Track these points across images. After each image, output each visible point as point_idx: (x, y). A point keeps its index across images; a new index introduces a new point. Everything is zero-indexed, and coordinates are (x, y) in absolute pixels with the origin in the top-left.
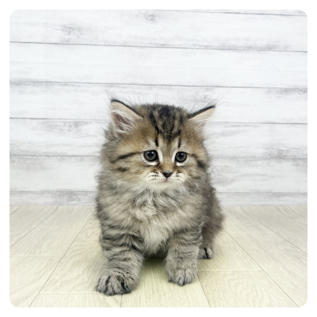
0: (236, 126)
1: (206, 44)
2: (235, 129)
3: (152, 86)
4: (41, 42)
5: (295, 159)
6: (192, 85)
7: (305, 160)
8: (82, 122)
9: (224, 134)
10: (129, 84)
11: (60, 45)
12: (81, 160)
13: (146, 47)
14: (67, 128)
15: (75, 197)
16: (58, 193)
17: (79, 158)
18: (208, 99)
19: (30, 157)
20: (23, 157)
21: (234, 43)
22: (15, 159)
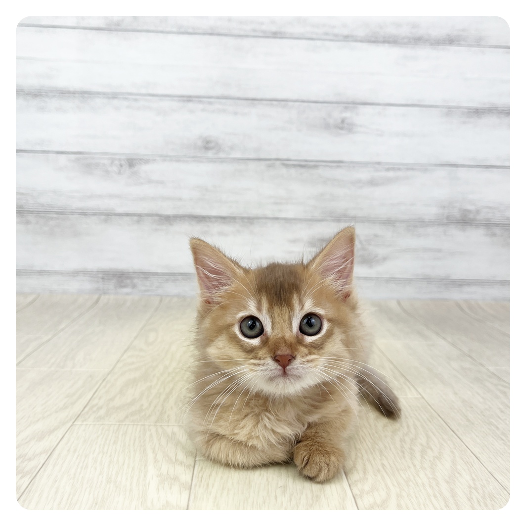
0: (393, 169)
1: (346, 32)
2: (391, 174)
3: (256, 102)
4: (74, 25)
5: (488, 224)
6: (321, 99)
7: (505, 226)
8: (140, 160)
9: (372, 183)
10: (218, 98)
11: (106, 32)
12: (138, 222)
13: (247, 36)
14: (115, 169)
15: (128, 281)
16: (101, 275)
17: (135, 218)
18: (348, 124)
19: (55, 216)
20: (43, 215)
21: (392, 31)
22: (31, 218)
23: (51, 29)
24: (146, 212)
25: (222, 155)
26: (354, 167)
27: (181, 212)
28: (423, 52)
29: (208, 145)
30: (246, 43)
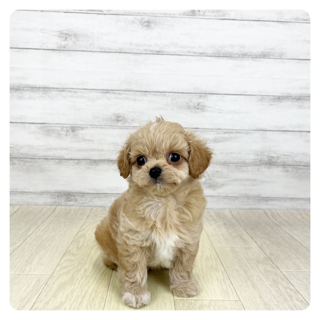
0: (228, 132)
1: (201, 51)
2: (227, 135)
3: (147, 93)
4: (39, 48)
5: (284, 165)
6: (186, 92)
8: (79, 127)
9: (216, 141)
10: (124, 91)
11: (57, 51)
12: (78, 163)
13: (141, 53)
14: (64, 133)
15: (73, 198)
16: (56, 194)
17: (76, 161)
18: (202, 106)
19: (29, 160)
20: (23, 159)
21: (229, 50)
22: (16, 161)
23: (25, 50)
24: (82, 158)
25: (127, 125)
26: (205, 131)
27: (103, 158)
28: (247, 62)
29: (118, 118)
30: (141, 57)
